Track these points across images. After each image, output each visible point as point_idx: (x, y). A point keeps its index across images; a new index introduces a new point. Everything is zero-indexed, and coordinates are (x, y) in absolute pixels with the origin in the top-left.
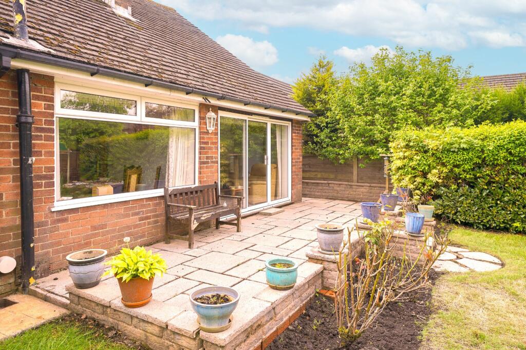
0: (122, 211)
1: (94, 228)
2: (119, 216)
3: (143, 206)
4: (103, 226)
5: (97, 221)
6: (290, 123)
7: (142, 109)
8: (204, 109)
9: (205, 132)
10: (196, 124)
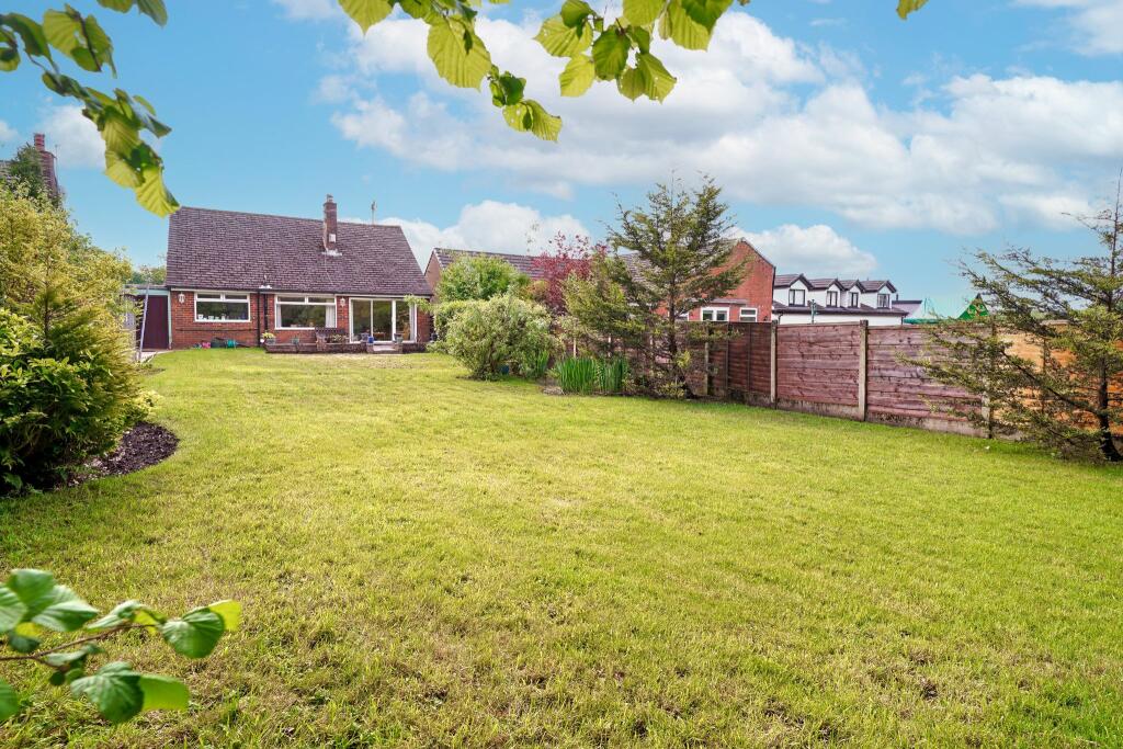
0: (295, 332)
2: (293, 333)
3: (305, 332)
5: (287, 333)
7: (307, 300)
8: (339, 298)
9: (339, 307)
10: (335, 303)
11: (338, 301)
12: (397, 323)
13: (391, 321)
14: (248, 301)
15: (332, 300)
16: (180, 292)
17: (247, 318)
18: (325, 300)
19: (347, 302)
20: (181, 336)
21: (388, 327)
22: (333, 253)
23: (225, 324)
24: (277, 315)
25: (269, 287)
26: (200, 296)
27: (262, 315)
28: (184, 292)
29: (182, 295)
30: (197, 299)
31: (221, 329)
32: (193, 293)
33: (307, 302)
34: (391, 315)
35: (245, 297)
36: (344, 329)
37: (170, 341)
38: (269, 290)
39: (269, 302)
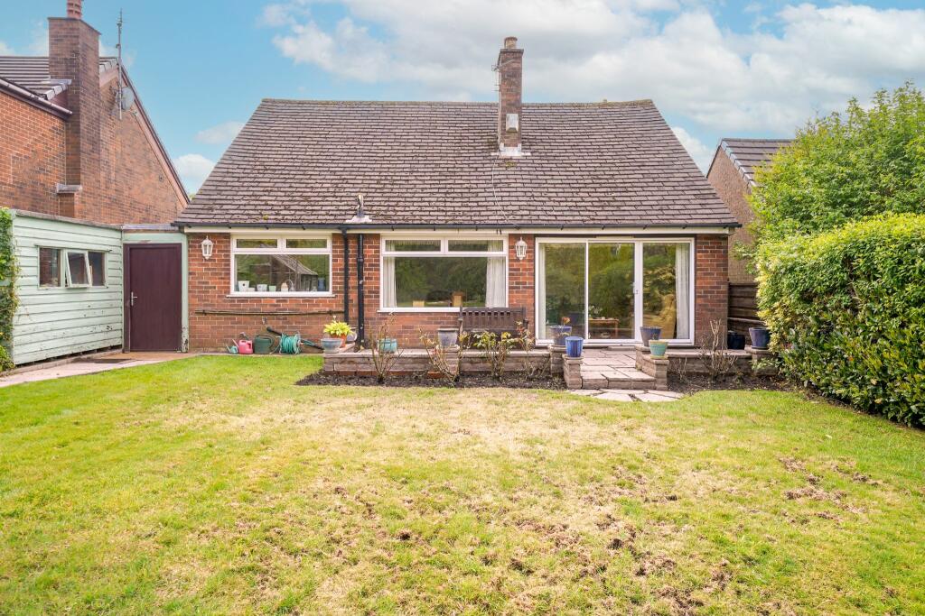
0: (426, 319)
1: (404, 327)
2: (423, 322)
3: (445, 318)
4: (411, 327)
5: (407, 323)
6: (693, 239)
7: (444, 246)
8: (514, 238)
9: (514, 260)
10: (505, 252)
11: (511, 247)
12: (646, 296)
13: (631, 291)
14: (327, 251)
15: (499, 245)
16: (203, 236)
17: (326, 289)
18: (483, 246)
19: (531, 250)
20: (205, 325)
21: (625, 305)
22: (515, 152)
23: (284, 300)
24: (386, 280)
25: (366, 219)
26: (241, 243)
27: (353, 282)
28: (211, 236)
29: (207, 242)
30: (235, 250)
31: (275, 312)
32: (228, 236)
33: (445, 252)
34: (632, 279)
35: (324, 244)
36: (523, 311)
37: (185, 335)
38: (366, 226)
39: (369, 251)
